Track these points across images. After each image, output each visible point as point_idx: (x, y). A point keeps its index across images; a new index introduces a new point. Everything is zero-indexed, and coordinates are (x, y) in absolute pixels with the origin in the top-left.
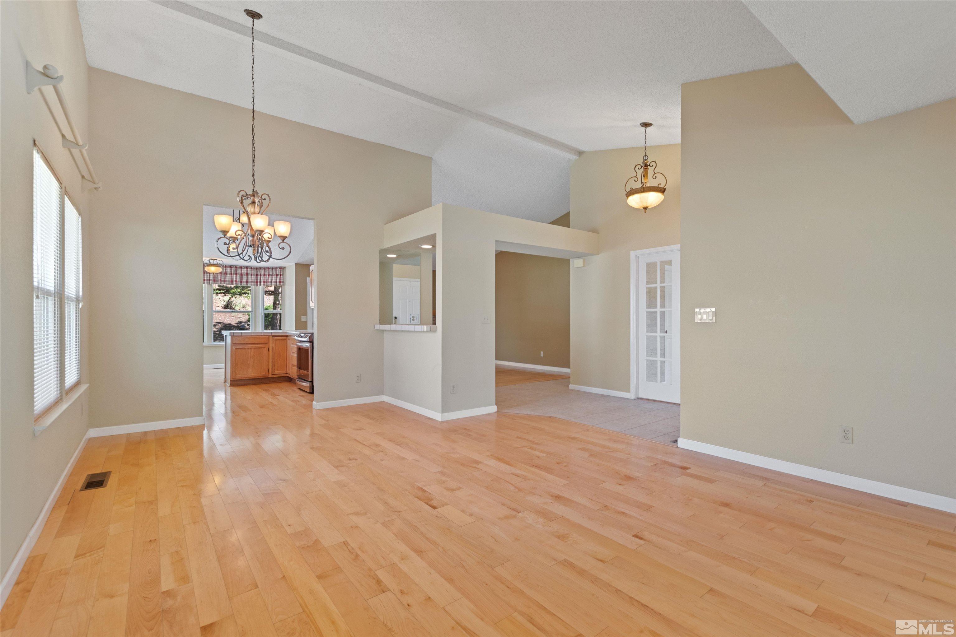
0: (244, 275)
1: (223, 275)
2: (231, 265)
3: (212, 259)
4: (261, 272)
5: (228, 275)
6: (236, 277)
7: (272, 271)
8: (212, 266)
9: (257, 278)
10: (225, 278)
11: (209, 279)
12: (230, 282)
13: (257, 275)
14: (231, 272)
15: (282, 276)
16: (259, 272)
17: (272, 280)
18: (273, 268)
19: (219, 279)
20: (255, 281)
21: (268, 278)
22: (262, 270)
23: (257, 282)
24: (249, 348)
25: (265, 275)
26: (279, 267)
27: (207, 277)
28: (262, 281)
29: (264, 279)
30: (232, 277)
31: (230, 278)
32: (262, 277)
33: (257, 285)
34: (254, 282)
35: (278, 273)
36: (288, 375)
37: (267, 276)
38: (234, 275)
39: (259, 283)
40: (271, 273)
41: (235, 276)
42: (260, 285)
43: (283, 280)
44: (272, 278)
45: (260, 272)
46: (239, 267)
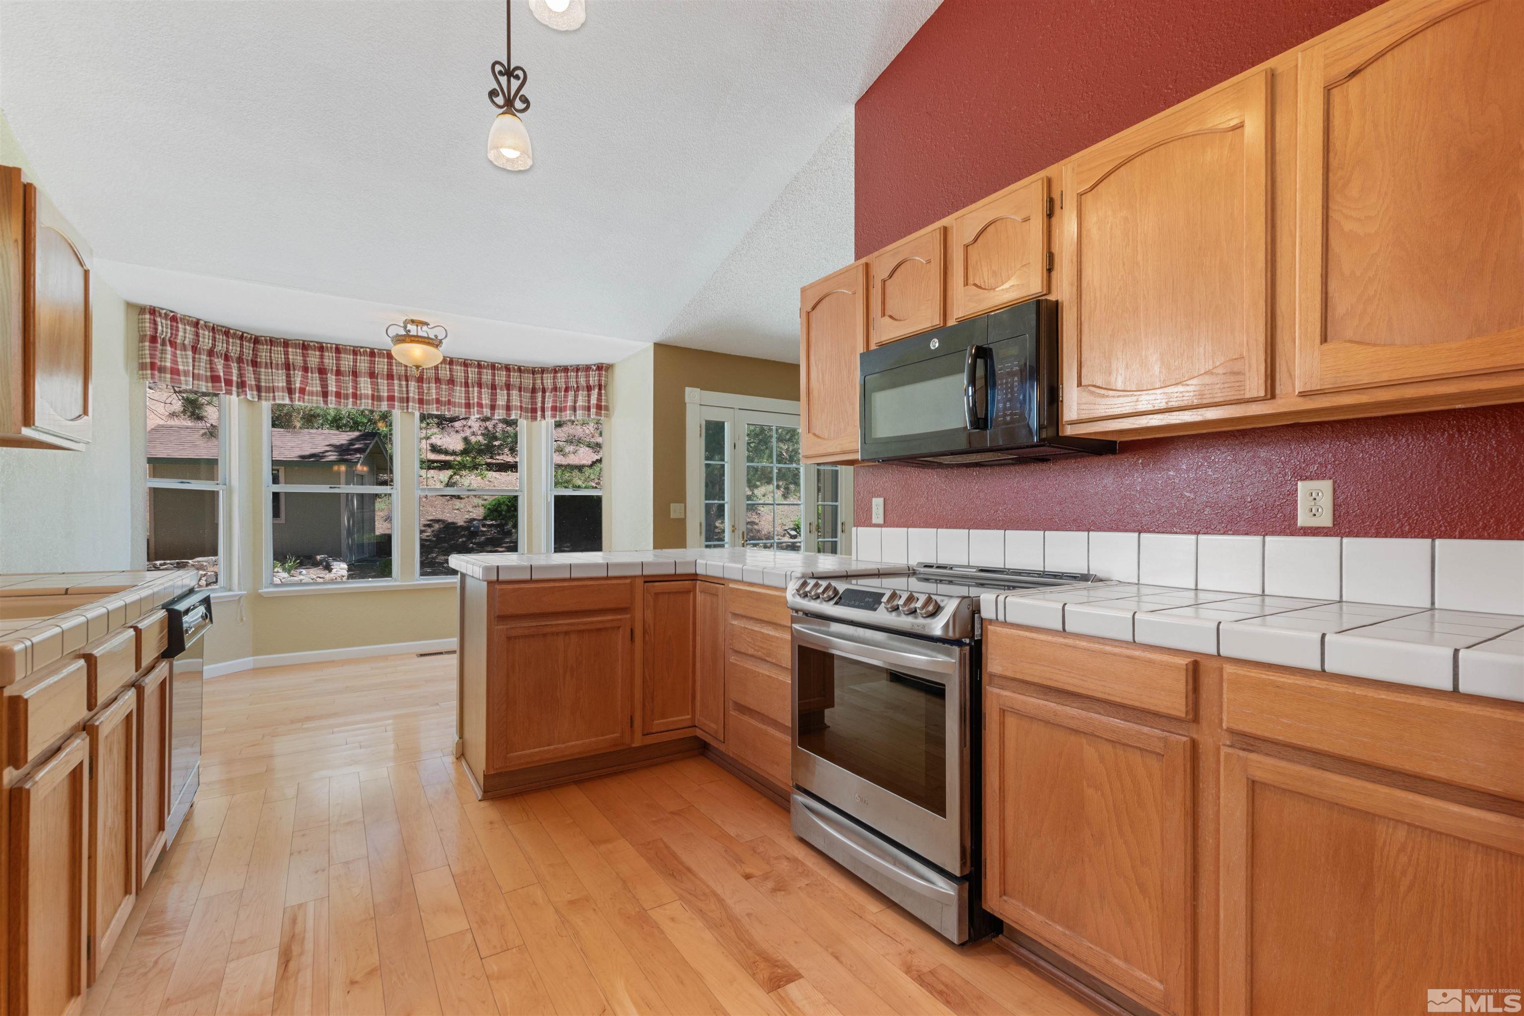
0: (501, 389)
1: (444, 387)
2: (465, 360)
3: (413, 321)
4: (545, 381)
5: (458, 388)
6: (480, 393)
7: (577, 377)
8: (412, 341)
9: (533, 398)
10: (449, 395)
11: (405, 396)
12: (463, 406)
13: (534, 390)
14: (467, 378)
15: (603, 392)
16: (539, 381)
17: (575, 401)
18: (577, 369)
19: (434, 397)
20: (530, 406)
21: (566, 396)
22: (549, 375)
23: (534, 411)
24: (558, 634)
25: (555, 389)
26: (595, 365)
27: (401, 392)
28: (549, 404)
29: (555, 401)
30: (467, 392)
31: (463, 395)
32: (547, 394)
33: (534, 418)
34: (526, 410)
35: (593, 380)
36: (699, 733)
37: (560, 392)
38: (473, 387)
39: (539, 413)
40: (573, 383)
41: (476, 389)
42: (543, 417)
43: (607, 401)
44: (576, 396)
45: (542, 380)
46: (486, 364)
